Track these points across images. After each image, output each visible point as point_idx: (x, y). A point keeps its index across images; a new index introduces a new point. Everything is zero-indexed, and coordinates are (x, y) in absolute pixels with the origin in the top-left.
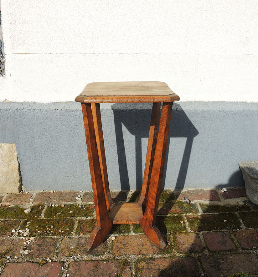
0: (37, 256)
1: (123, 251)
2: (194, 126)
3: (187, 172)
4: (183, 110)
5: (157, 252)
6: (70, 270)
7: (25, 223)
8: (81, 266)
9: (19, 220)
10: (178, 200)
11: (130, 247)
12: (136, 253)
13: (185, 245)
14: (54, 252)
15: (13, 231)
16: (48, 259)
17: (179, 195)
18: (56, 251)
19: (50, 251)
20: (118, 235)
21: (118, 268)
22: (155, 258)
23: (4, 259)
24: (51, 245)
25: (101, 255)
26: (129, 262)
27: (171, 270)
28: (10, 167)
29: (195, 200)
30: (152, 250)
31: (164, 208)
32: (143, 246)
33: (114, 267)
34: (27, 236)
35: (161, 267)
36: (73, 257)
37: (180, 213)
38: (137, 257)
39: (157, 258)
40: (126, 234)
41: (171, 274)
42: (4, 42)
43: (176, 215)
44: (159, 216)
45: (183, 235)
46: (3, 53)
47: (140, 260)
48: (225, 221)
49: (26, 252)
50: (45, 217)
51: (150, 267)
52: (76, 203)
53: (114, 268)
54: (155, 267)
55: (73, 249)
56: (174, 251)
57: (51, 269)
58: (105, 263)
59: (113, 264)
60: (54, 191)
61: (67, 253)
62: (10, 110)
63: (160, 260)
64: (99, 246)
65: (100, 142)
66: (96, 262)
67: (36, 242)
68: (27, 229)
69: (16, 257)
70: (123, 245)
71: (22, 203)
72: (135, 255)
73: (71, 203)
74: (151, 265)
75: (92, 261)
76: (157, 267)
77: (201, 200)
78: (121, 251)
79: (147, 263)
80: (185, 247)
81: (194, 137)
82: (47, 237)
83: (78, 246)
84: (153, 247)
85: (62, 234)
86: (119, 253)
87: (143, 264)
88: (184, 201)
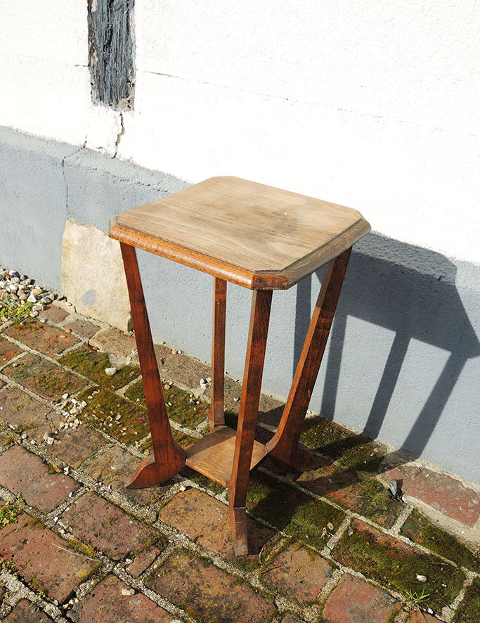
0: (59, 454)
1: (174, 520)
2: (474, 331)
3: (435, 429)
4: (455, 286)
5: (225, 555)
6: (76, 502)
7: (90, 392)
8: (96, 506)
9: (88, 382)
10: (379, 477)
11: (193, 518)
12: (192, 536)
13: (286, 575)
14: (83, 461)
15: (65, 396)
16: (66, 469)
17: (391, 468)
18: (89, 461)
19: (80, 457)
20: (196, 486)
21: (140, 542)
22: (212, 562)
23: (18, 435)
24: (88, 448)
25: (140, 505)
26: (168, 543)
27: (212, 601)
28: (119, 283)
29: (414, 496)
30: (221, 547)
31: (330, 480)
32: (214, 529)
33: (137, 537)
34: (73, 414)
35: (205, 585)
36: (100, 484)
37: (349, 506)
38: (187, 542)
39: (216, 566)
40: (211, 493)
41: (206, 607)
42: (137, 44)
43: (336, 506)
44: (303, 490)
45: (304, 553)
46: (133, 66)
47: (187, 551)
48: (419, 577)
49: (50, 441)
50: (124, 394)
51: (187, 573)
52: (192, 390)
53: (135, 539)
54: (195, 579)
55: (113, 471)
56: (256, 572)
57: (56, 486)
58: (131, 522)
59: (141, 531)
60: (179, 352)
61: (96, 475)
62: (128, 180)
63: (215, 572)
64: (149, 489)
65: (216, 302)
66: (120, 513)
67: (76, 431)
68: (84, 402)
69: (33, 442)
70: (186, 509)
71: (117, 352)
72: (187, 537)
73: (184, 388)
74: (194, 571)
75: (119, 507)
76: (199, 581)
77: (428, 504)
78: (173, 518)
79: (191, 564)
80: (283, 578)
81: (470, 357)
82: (97, 430)
83: (122, 470)
84: (227, 542)
85: (121, 437)
86: (167, 519)
87: (183, 561)
88: (386, 485)
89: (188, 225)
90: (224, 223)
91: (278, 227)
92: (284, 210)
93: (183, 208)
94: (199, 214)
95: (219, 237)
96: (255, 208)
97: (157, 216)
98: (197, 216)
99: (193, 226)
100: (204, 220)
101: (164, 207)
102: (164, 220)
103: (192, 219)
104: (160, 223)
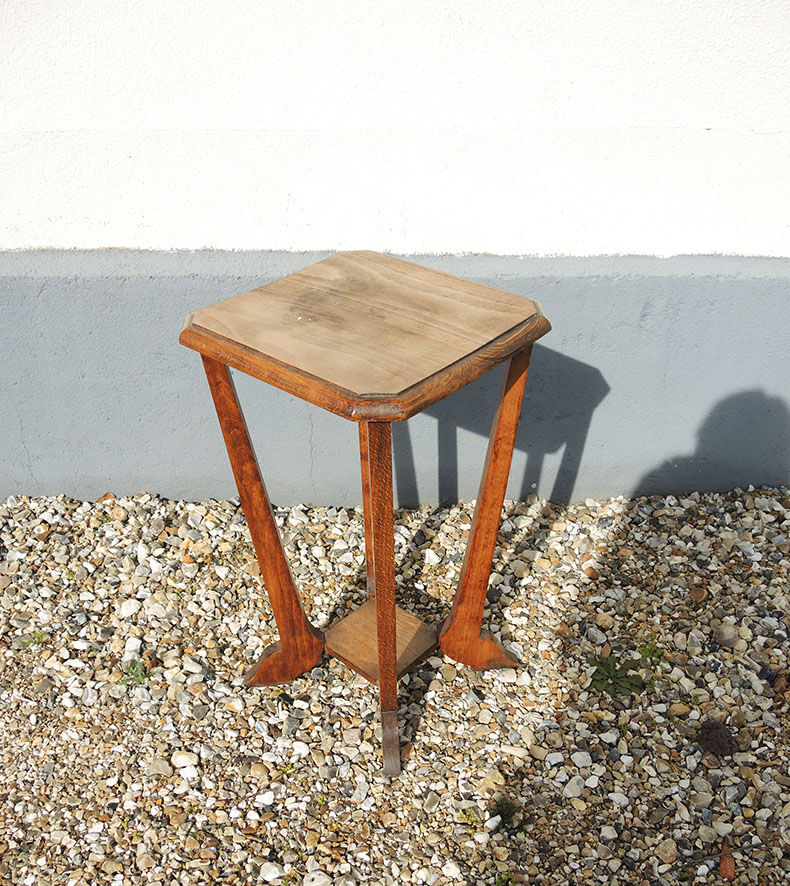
89: (439, 298)
90: (393, 303)
91: (321, 300)
92: (300, 323)
93: (448, 325)
94: (425, 318)
95: (401, 283)
96: (341, 328)
97: (483, 311)
98: (427, 314)
99: (434, 297)
100: (420, 307)
101: (476, 327)
102: (472, 304)
103: (433, 308)
104: (476, 298)
